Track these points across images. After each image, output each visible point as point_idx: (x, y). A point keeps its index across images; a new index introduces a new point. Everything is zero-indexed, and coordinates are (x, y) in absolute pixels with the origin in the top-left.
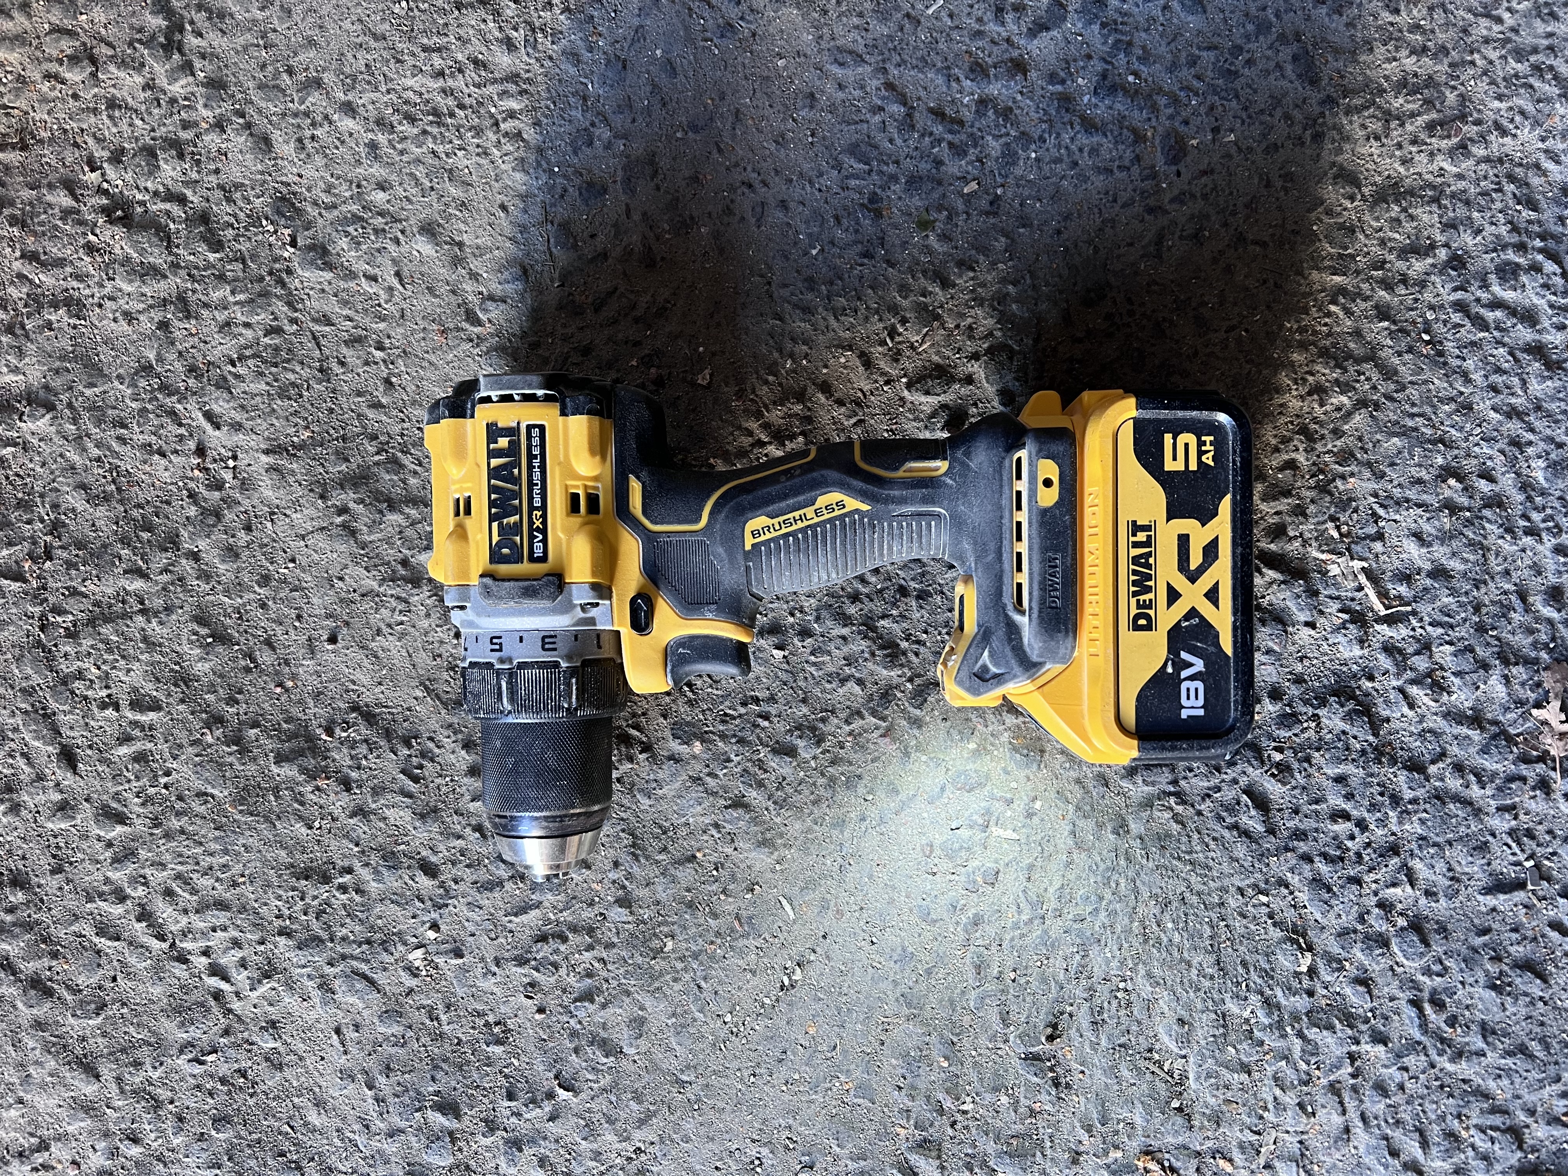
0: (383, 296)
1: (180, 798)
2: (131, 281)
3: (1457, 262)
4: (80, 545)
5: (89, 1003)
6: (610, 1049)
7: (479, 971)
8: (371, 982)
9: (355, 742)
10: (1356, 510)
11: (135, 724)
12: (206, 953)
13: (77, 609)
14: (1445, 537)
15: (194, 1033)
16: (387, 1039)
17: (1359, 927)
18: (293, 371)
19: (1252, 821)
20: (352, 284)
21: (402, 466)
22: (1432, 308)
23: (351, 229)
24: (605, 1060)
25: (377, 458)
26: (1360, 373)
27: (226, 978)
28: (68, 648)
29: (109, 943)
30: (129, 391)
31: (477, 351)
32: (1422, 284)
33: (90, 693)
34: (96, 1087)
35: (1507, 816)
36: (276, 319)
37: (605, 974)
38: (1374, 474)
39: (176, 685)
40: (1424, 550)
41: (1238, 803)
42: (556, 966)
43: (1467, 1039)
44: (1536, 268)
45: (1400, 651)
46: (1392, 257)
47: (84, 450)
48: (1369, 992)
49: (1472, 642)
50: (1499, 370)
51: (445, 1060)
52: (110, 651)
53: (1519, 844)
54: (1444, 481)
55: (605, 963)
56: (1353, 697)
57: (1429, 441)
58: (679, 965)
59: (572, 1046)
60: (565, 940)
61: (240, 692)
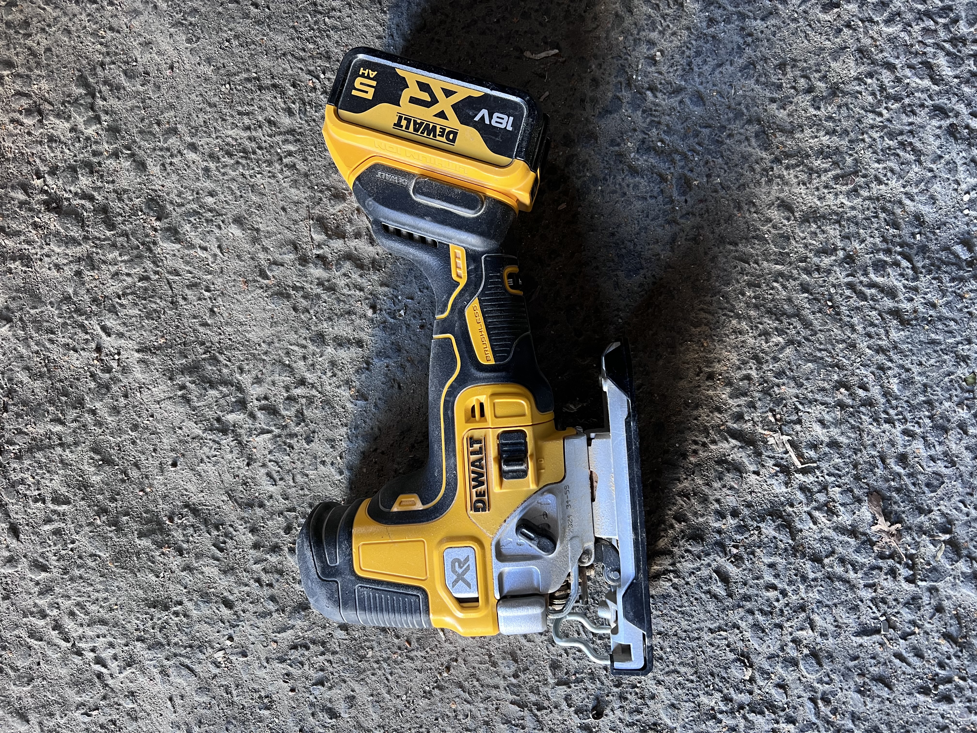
0: (211, 259)
1: (80, 557)
2: (59, 246)
3: (850, 259)
4: (25, 403)
5: (23, 678)
6: (333, 714)
7: (256, 665)
8: (192, 670)
9: (186, 526)
10: (785, 406)
11: (54, 512)
12: (93, 650)
13: (21, 442)
14: (838, 423)
15: (85, 698)
16: (200, 705)
17: (781, 654)
18: (155, 303)
19: (719, 589)
20: (192, 252)
21: (219, 361)
22: (834, 286)
23: (192, 219)
24: (330, 721)
25: (204, 356)
26: (790, 324)
27: (105, 666)
28: (15, 465)
29: (36, 642)
30: (57, 312)
31: (265, 294)
32: (829, 272)
33: (28, 493)
34: (27, 727)
35: (870, 590)
36: (146, 271)
37: (331, 669)
38: (797, 384)
39: (80, 489)
40: (825, 430)
41: (711, 578)
42: (302, 664)
43: (843, 722)
44: (897, 264)
45: (809, 490)
46: (811, 255)
47: (29, 346)
48: (786, 693)
49: (852, 486)
50: (872, 325)
51: (235, 718)
52: (41, 468)
53: (877, 607)
54: (838, 390)
55: (331, 663)
56: (781, 517)
57: (830, 366)
58: (376, 666)
59: (311, 712)
60: (308, 648)
61: (118, 494)
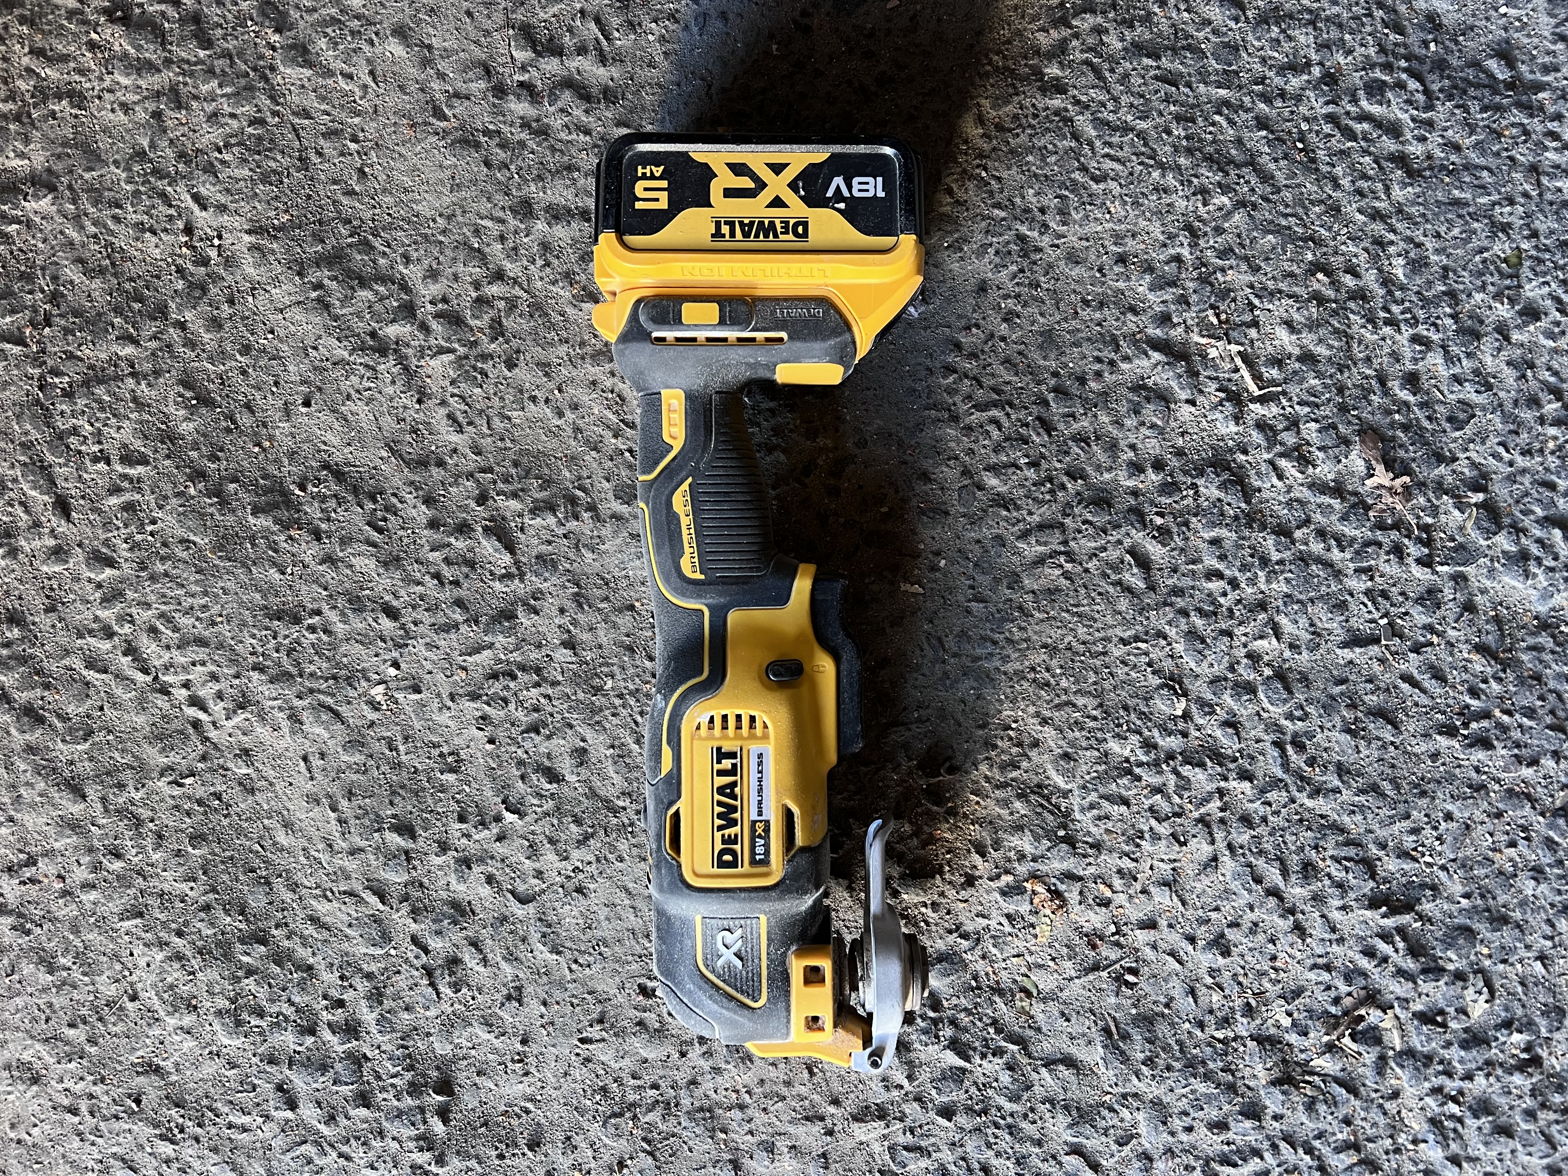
0: (358, 93)
1: (165, 544)
2: (128, 75)
3: (1330, 79)
4: (76, 313)
5: (77, 730)
6: (554, 776)
7: (436, 705)
8: (337, 715)
9: (325, 496)
10: (1234, 300)
11: (125, 477)
12: (186, 685)
13: (73, 373)
14: (1312, 325)
15: (174, 758)
16: (350, 767)
17: (1230, 676)
18: (275, 160)
19: (1134, 578)
20: (330, 82)
21: (373, 248)
22: (1306, 120)
23: (329, 30)
24: (548, 786)
25: (349, 240)
26: (1239, 177)
27: (204, 709)
28: (64, 407)
29: (97, 676)
30: (124, 175)
31: (443, 143)
32: (1298, 99)
33: (83, 448)
34: (82, 806)
35: (1364, 577)
36: (259, 111)
37: (549, 709)
38: (1250, 267)
39: (163, 442)
40: (1294, 337)
41: (1122, 562)
42: (506, 701)
43: (1324, 778)
44: (1401, 85)
45: (1271, 428)
46: (1271, 74)
47: (82, 228)
48: (1238, 734)
49: (1335, 420)
50: (1365, 177)
51: (403, 787)
52: (102, 409)
53: (1374, 603)
54: (1313, 275)
55: (550, 699)
56: (1229, 469)
57: (1301, 239)
58: (618, 702)
59: (519, 773)
60: (514, 677)
61: (222, 450)
